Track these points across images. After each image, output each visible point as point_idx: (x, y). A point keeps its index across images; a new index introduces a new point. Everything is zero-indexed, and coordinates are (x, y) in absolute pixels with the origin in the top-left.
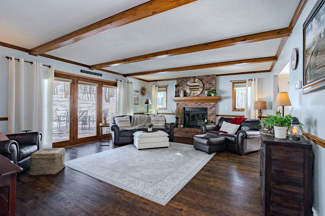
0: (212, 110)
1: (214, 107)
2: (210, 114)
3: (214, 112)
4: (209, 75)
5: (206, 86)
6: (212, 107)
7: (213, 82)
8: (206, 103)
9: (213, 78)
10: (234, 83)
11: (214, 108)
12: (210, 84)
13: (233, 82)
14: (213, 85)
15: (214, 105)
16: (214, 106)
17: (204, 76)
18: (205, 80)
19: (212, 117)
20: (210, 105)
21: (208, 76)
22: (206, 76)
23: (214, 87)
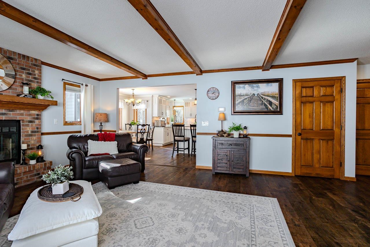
0: (34, 124)
1: (37, 119)
2: (30, 133)
3: (37, 128)
4: (28, 57)
5: (21, 76)
6: (34, 118)
7: (37, 72)
8: (22, 112)
9: (35, 65)
10: (65, 84)
11: (37, 121)
12: (30, 74)
13: (64, 82)
14: (35, 78)
15: (38, 115)
16: (38, 117)
17: (14, 53)
18: (18, 64)
19: (34, 138)
20: (30, 115)
21: (24, 56)
22: (19, 54)
23: (37, 82)
